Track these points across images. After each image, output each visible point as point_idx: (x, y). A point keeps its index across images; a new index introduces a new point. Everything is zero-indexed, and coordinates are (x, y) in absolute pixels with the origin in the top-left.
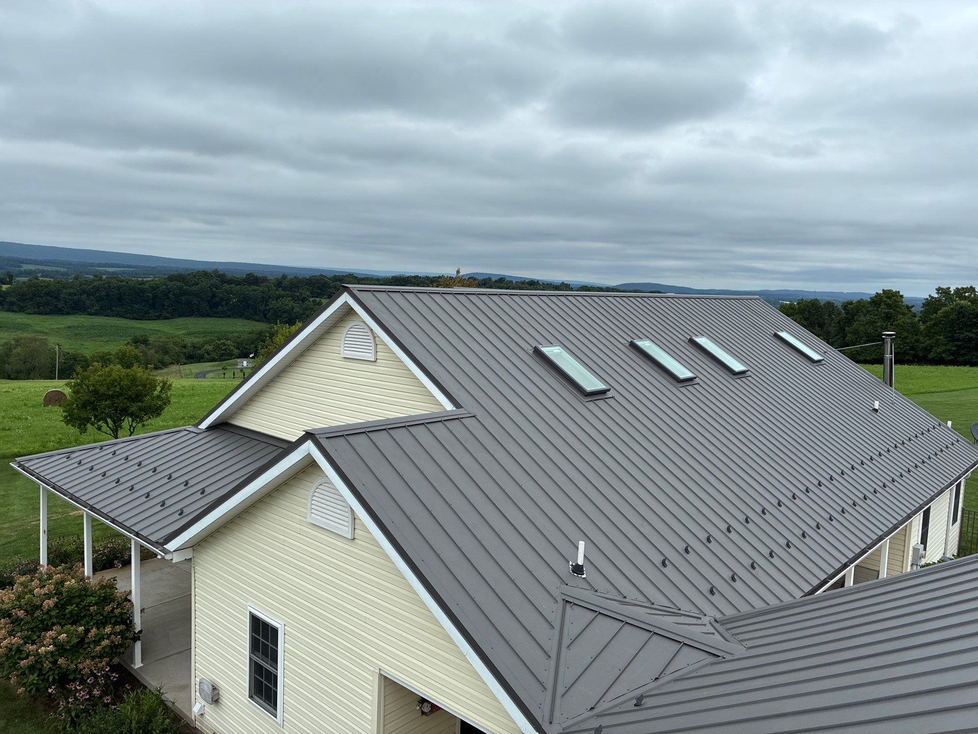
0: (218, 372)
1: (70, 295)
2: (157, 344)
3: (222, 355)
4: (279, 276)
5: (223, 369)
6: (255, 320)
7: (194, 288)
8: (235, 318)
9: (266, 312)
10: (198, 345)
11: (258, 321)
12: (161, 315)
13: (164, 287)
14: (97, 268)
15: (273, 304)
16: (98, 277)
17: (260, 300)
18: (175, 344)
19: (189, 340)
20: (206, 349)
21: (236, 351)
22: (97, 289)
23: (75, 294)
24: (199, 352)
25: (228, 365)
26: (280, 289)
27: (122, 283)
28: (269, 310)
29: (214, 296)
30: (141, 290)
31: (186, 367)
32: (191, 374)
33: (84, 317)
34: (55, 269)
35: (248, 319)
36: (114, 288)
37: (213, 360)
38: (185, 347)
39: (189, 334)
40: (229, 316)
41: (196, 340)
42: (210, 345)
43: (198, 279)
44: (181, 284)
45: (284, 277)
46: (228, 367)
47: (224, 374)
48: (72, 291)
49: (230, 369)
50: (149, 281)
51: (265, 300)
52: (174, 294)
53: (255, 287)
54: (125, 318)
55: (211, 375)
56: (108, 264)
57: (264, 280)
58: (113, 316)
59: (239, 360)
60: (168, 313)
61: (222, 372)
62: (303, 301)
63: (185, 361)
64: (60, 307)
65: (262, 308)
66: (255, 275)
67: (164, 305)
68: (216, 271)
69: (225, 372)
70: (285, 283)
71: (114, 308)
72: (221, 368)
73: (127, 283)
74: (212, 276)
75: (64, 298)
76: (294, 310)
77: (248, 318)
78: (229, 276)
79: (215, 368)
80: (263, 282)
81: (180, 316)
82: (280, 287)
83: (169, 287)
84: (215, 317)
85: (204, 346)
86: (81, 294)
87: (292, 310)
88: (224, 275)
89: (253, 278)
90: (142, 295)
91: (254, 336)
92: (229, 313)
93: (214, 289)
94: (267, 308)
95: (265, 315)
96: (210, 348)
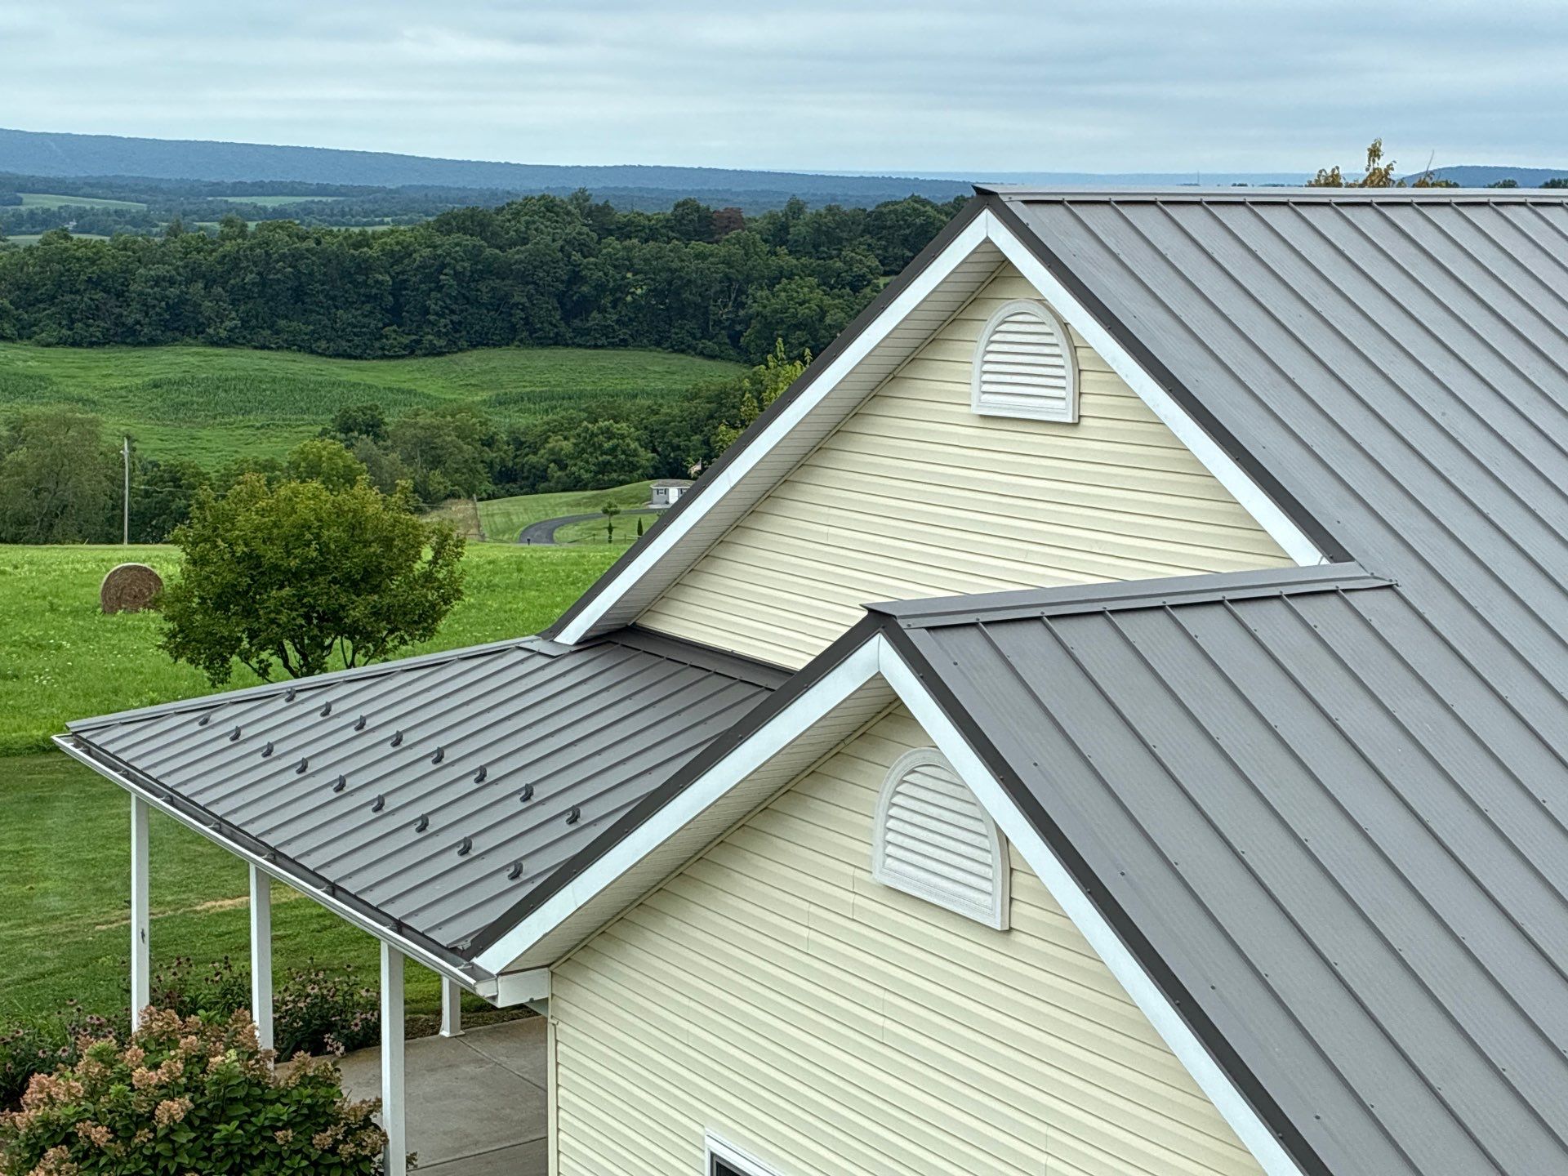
0: (592, 523)
1: (157, 284)
2: (410, 432)
3: (604, 468)
4: (780, 209)
5: (605, 511)
6: (702, 354)
7: (516, 254)
8: (643, 347)
9: (738, 328)
10: (530, 439)
11: (712, 357)
12: (418, 342)
13: (427, 252)
14: (231, 199)
15: (760, 300)
16: (234, 224)
17: (717, 287)
18: (463, 433)
19: (504, 422)
20: (552, 451)
21: (646, 457)
22: (233, 263)
23: (172, 282)
24: (533, 459)
25: (623, 502)
26: (782, 250)
27: (305, 245)
28: (747, 322)
29: (576, 277)
30: (359, 265)
31: (496, 505)
32: (510, 528)
33: (197, 354)
34: (114, 204)
35: (683, 351)
36: (283, 257)
37: (576, 485)
38: (489, 442)
39: (502, 402)
40: (624, 344)
41: (522, 421)
42: (566, 438)
43: (527, 223)
44: (478, 241)
45: (796, 208)
46: (622, 508)
47: (610, 529)
48: (161, 270)
49: (626, 513)
50: (383, 234)
51: (734, 288)
52: (456, 274)
53: (699, 246)
54: (312, 352)
55: (571, 532)
56: (261, 185)
57: (732, 220)
58: (279, 348)
59: (654, 485)
60: (439, 335)
61: (605, 521)
62: (855, 289)
63: (491, 488)
64: (130, 321)
65: (725, 314)
66: (703, 205)
67: (426, 311)
68: (581, 197)
69: (614, 521)
70: (798, 230)
71: (282, 323)
72: (599, 510)
73: (318, 243)
74: (568, 213)
75: (140, 294)
76: (828, 320)
77: (680, 349)
78: (622, 213)
79: (582, 511)
80: (727, 229)
81: (474, 345)
82: (783, 243)
83: (439, 252)
84: (579, 346)
85: (546, 441)
86: (189, 281)
87: (822, 320)
88: (605, 209)
89: (695, 216)
90: (361, 278)
91: (702, 408)
92: (625, 332)
93: (576, 256)
94: (742, 313)
95: (735, 338)
96: (567, 446)
